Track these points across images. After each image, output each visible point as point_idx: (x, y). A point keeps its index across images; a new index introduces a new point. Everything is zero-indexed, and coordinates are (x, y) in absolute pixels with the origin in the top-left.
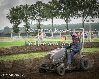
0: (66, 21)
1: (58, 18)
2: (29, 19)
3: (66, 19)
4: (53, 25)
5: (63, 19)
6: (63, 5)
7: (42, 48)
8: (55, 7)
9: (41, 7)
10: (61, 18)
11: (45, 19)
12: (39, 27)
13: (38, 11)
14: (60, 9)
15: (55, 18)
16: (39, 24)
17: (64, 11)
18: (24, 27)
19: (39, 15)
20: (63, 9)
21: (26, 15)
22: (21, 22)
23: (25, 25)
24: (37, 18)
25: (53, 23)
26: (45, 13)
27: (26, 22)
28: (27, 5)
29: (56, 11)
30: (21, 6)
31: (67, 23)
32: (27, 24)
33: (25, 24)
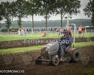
0: (45, 17)
1: (37, 14)
2: (10, 15)
3: (45, 15)
4: (33, 21)
5: (42, 16)
6: (43, 3)
7: (23, 43)
8: (35, 4)
9: (22, 4)
10: (41, 15)
11: (25, 15)
12: (19, 23)
13: (18, 8)
14: (40, 6)
15: (35, 15)
16: (20, 20)
17: (43, 8)
18: (5, 23)
19: (20, 12)
20: (43, 6)
21: (7, 12)
22: (2, 19)
23: (6, 22)
24: (18, 15)
25: (33, 19)
26: (25, 10)
27: (7, 19)
28: (8, 2)
29: (36, 8)
30: (2, 3)
31: (46, 19)
32: (8, 20)
33: (6, 20)
